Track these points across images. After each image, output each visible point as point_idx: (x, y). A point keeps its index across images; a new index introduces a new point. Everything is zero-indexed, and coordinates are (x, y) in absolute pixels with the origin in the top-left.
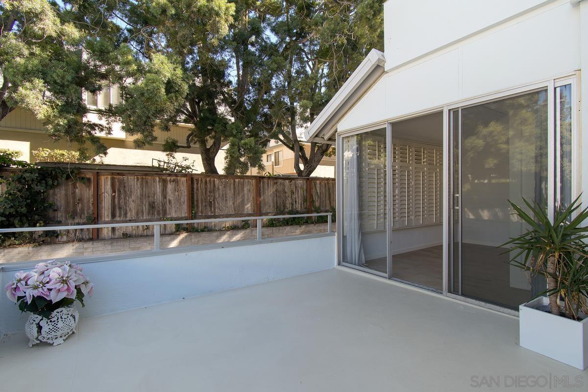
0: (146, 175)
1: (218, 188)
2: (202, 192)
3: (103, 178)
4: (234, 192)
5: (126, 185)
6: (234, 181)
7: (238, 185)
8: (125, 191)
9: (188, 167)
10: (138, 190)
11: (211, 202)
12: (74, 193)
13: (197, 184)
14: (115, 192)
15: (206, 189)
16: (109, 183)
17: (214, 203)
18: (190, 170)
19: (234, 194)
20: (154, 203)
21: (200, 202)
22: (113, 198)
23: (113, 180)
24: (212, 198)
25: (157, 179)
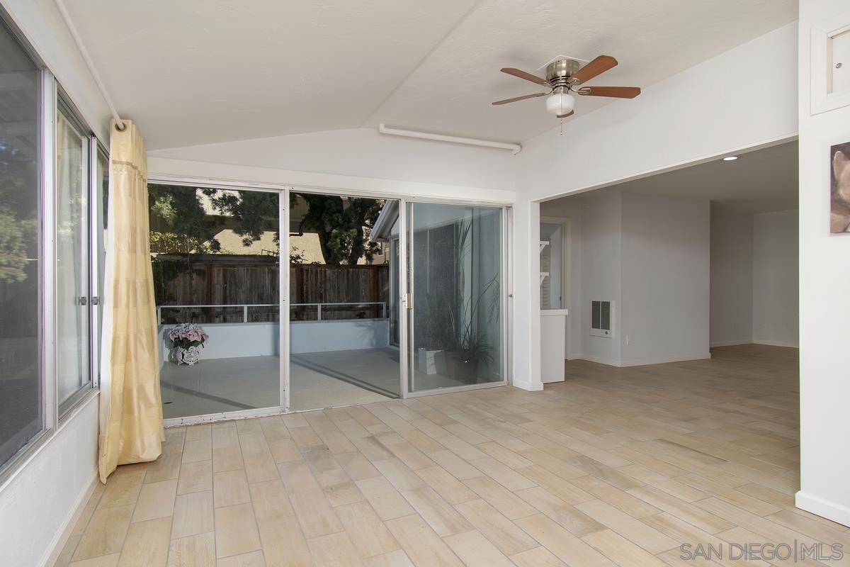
0: (256, 266)
1: (330, 279)
2: (312, 284)
3: (215, 270)
4: (348, 283)
5: (237, 276)
6: (348, 272)
7: (353, 276)
8: (235, 283)
9: (298, 257)
10: (248, 282)
11: (322, 294)
12: (191, 284)
13: (307, 274)
14: (226, 283)
15: (316, 280)
16: (221, 275)
17: (326, 294)
18: (299, 260)
19: (348, 285)
20: (263, 294)
21: (310, 293)
22: (225, 289)
23: (225, 271)
24: (323, 290)
25: (266, 269)
